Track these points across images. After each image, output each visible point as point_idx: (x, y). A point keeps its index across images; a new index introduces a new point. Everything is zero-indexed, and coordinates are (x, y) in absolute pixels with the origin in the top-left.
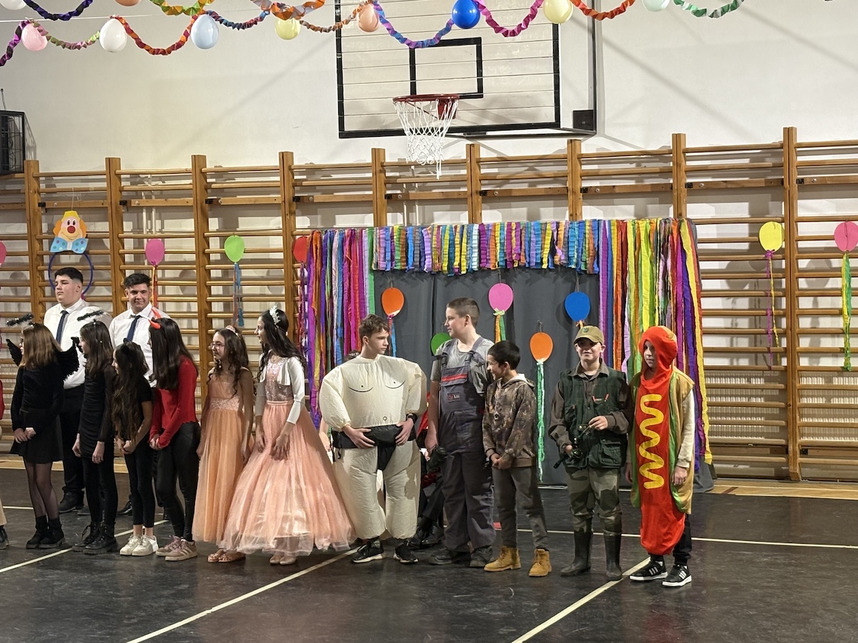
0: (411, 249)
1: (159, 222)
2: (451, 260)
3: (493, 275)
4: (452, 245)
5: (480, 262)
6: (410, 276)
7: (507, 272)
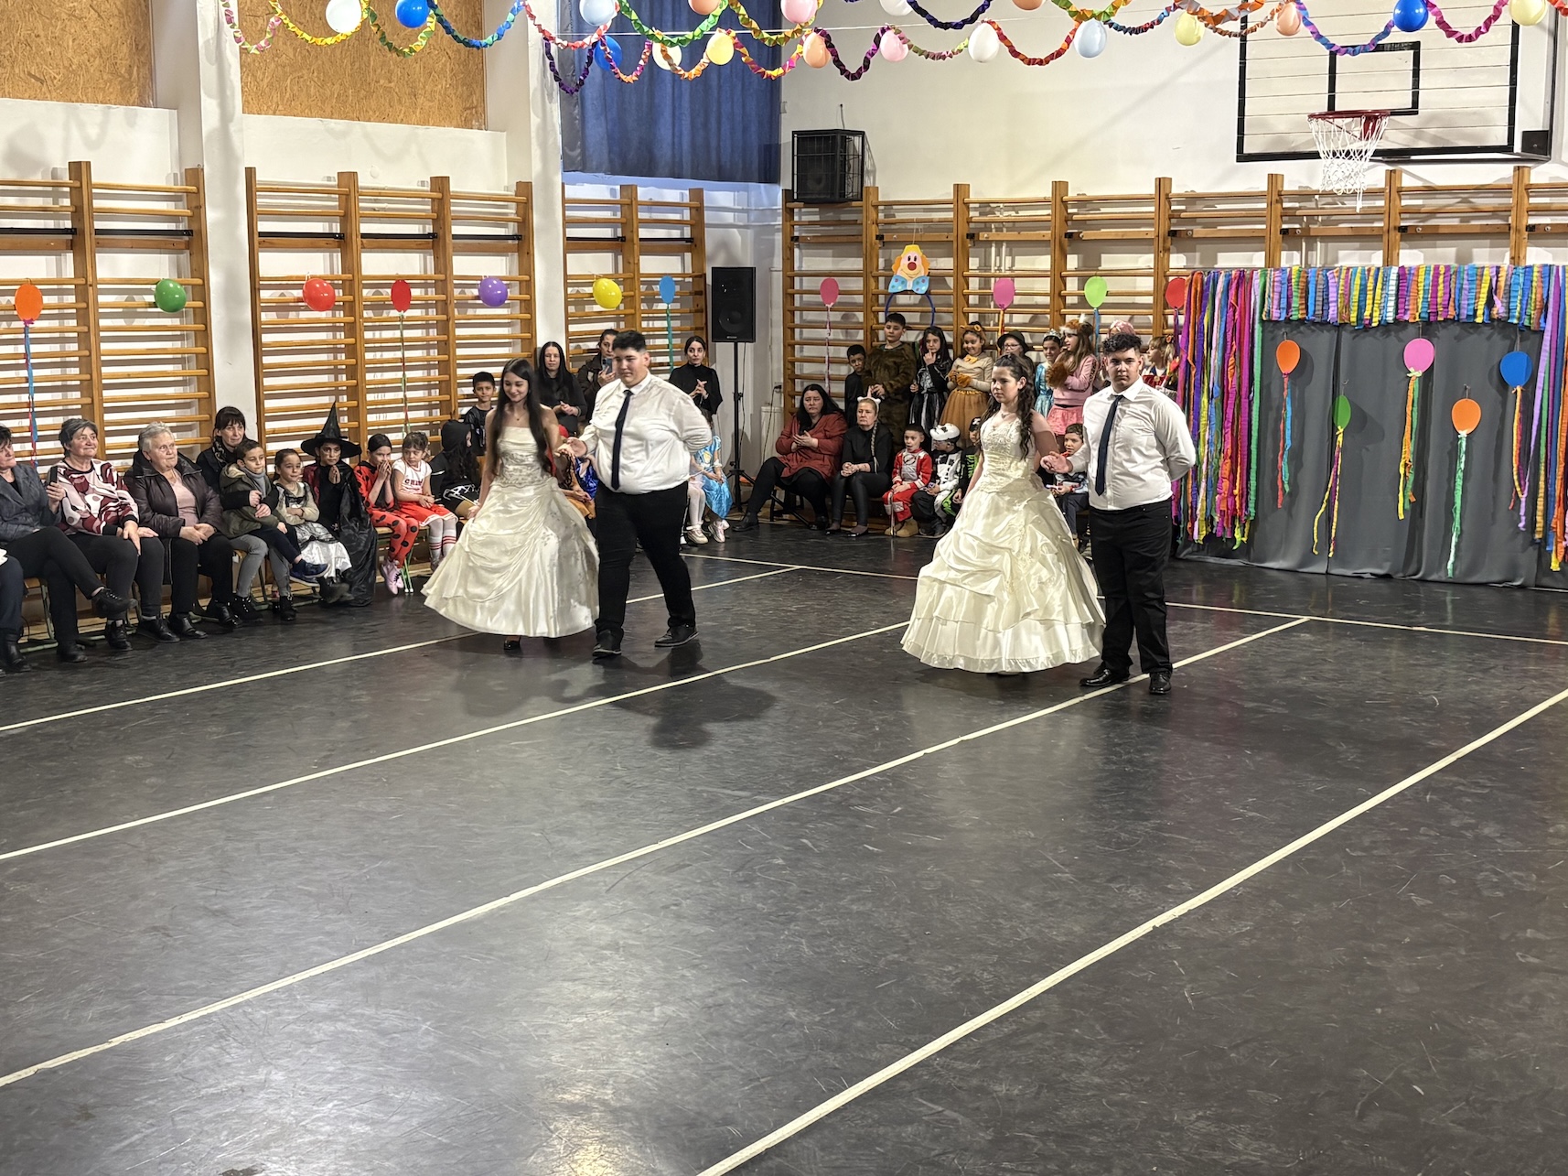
0: (1311, 295)
1: (1009, 259)
2: (1361, 309)
3: (1411, 329)
4: (1363, 290)
5: (1397, 313)
6: (1308, 327)
7: (1428, 327)
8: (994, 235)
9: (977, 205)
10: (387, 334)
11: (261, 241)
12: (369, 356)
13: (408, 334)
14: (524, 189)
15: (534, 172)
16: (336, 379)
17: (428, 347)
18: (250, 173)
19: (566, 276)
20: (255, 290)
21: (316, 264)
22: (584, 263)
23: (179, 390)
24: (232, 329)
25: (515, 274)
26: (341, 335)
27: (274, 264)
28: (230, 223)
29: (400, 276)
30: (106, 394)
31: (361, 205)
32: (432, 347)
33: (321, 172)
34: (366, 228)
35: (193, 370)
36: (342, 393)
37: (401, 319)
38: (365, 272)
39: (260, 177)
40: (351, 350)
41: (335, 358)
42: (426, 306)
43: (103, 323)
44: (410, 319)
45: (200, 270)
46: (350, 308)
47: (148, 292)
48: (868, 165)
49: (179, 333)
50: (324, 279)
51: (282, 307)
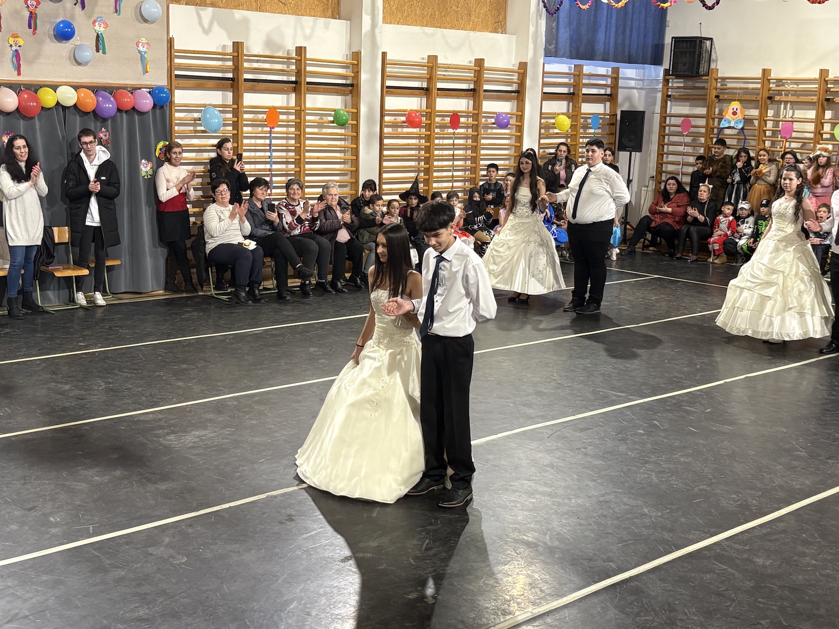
1: (791, 111)
8: (783, 98)
9: (775, 81)
10: (446, 142)
11: (387, 90)
12: (436, 152)
13: (457, 141)
14: (523, 66)
15: (528, 58)
16: (419, 164)
17: (466, 149)
18: (384, 54)
19: (541, 113)
20: (382, 116)
21: (413, 103)
22: (551, 107)
23: (342, 166)
24: (370, 136)
25: (515, 111)
26: (423, 141)
27: (393, 103)
28: (373, 80)
29: (455, 111)
30: (307, 166)
31: (438, 73)
32: (469, 149)
33: (419, 55)
34: (440, 85)
35: (349, 156)
36: (421, 171)
37: (454, 134)
38: (437, 109)
39: (389, 57)
40: (428, 149)
41: (419, 153)
42: (467, 127)
43: (308, 130)
44: (459, 134)
45: (356, 105)
46: (429, 127)
47: (330, 115)
48: (713, 57)
49: (343, 137)
50: (417, 111)
51: (395, 125)
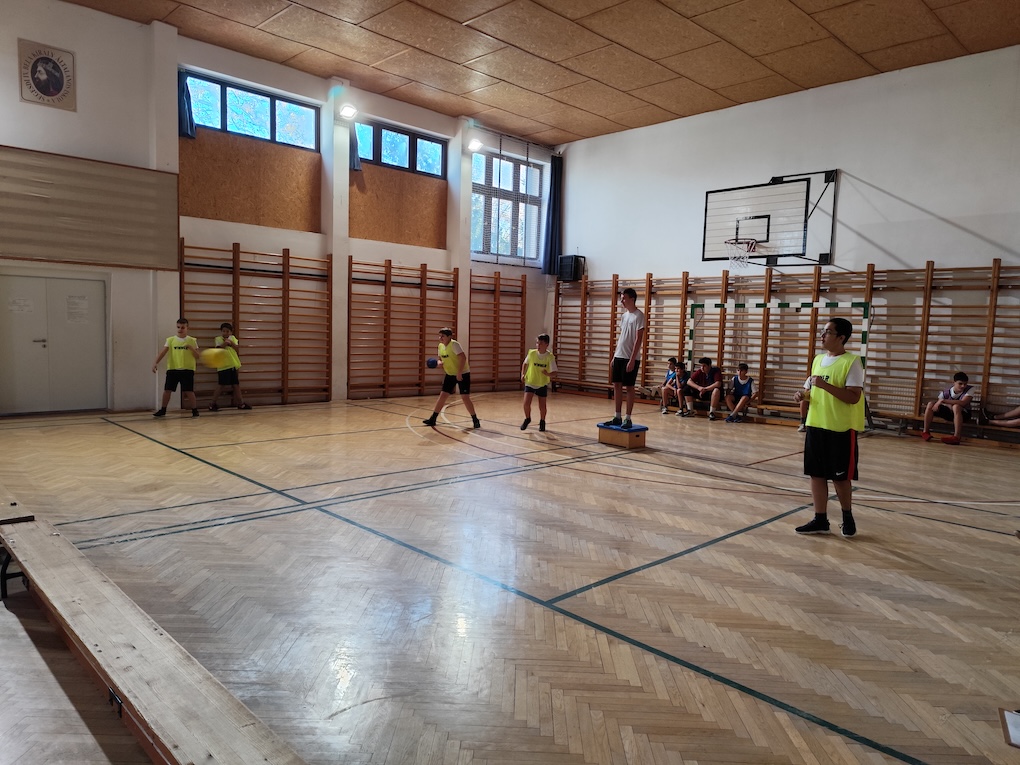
9: (621, 282)
11: (352, 281)
14: (456, 270)
19: (471, 301)
20: (350, 297)
21: (374, 290)
22: (478, 297)
25: (451, 299)
29: (406, 296)
31: (394, 271)
34: (394, 279)
39: (354, 259)
45: (329, 289)
48: (586, 268)
50: (378, 295)
